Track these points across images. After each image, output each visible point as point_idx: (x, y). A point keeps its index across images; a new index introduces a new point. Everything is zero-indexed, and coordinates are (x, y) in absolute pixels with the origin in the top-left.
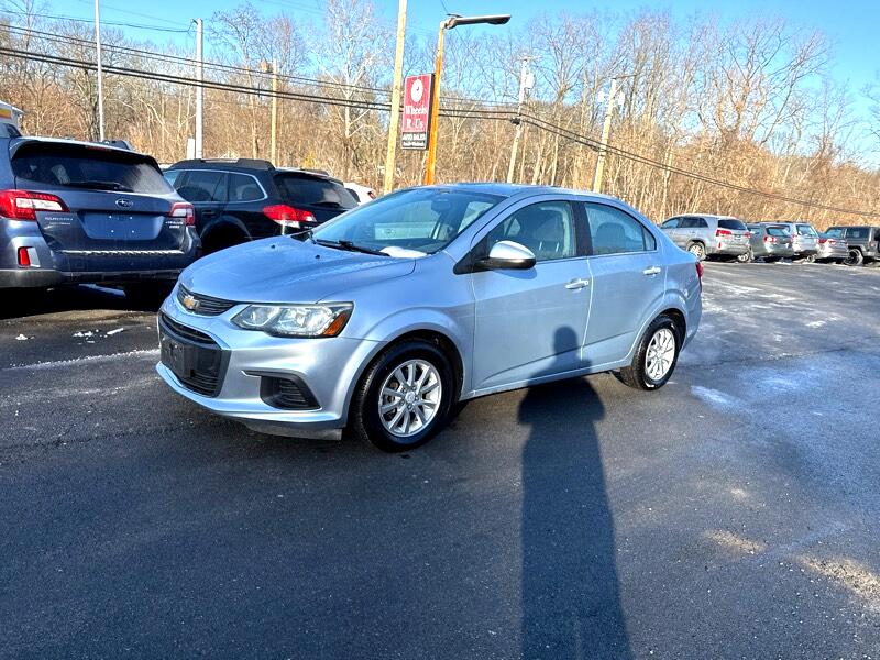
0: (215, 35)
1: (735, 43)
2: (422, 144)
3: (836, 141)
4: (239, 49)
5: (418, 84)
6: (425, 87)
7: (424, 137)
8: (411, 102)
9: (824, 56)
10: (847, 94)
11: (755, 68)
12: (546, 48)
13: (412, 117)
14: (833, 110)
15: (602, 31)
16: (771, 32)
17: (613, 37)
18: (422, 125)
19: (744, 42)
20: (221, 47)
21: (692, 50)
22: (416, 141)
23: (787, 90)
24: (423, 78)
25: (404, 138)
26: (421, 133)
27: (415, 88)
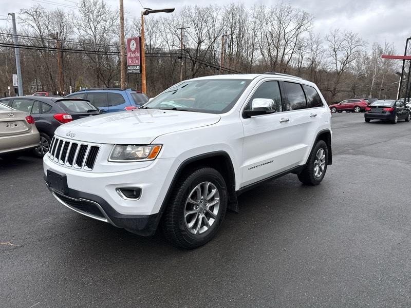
0: (21, 21)
1: (272, 19)
2: (138, 71)
3: (317, 60)
4: (36, 28)
5: (133, 42)
6: (137, 43)
7: (139, 67)
8: (130, 51)
10: (319, 40)
11: (282, 30)
12: (190, 23)
13: (131, 58)
14: (315, 46)
15: (215, 16)
16: (286, 14)
17: (220, 18)
18: (138, 62)
19: (276, 18)
20: (26, 27)
21: (255, 22)
22: (135, 69)
24: (135, 39)
25: (129, 68)
26: (138, 65)
27: (132, 44)
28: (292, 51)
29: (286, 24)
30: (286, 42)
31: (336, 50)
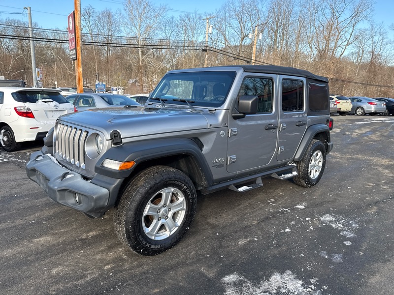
5: (71, 19)
7: (75, 51)
8: (70, 31)
9: (369, 10)
10: (382, 30)
13: (71, 40)
14: (376, 38)
15: (260, 7)
18: (74, 44)
22: (73, 55)
23: (351, 30)
24: (71, 15)
27: (70, 22)
28: (346, 42)
29: (340, 13)
30: (339, 33)
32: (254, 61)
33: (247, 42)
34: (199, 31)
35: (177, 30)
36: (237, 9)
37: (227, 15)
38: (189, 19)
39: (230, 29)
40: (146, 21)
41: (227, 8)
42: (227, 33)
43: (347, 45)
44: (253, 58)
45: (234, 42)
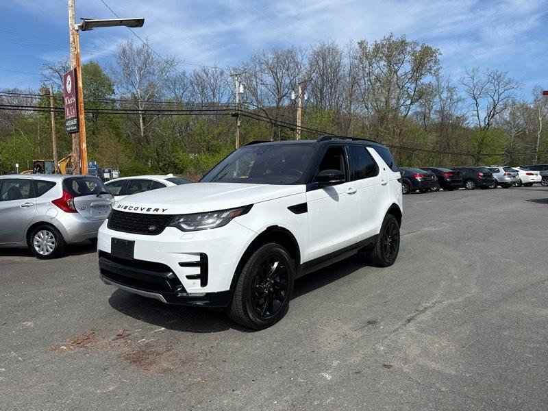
1: (378, 59)
2: (75, 128)
6: (72, 80)
7: (76, 121)
8: (67, 95)
10: (450, 84)
11: (393, 73)
13: (68, 106)
18: (74, 112)
19: (384, 58)
21: (352, 64)
22: (73, 126)
23: (414, 85)
24: (70, 73)
25: (67, 124)
26: (74, 118)
27: (68, 82)
29: (399, 65)
30: (400, 90)
31: (476, 96)
32: (300, 128)
33: (286, 102)
34: (222, 90)
35: (190, 88)
36: (270, 61)
37: (258, 69)
38: (207, 75)
39: (263, 88)
40: (147, 78)
41: (257, 61)
42: (259, 92)
43: (411, 103)
44: (299, 124)
45: (269, 103)
